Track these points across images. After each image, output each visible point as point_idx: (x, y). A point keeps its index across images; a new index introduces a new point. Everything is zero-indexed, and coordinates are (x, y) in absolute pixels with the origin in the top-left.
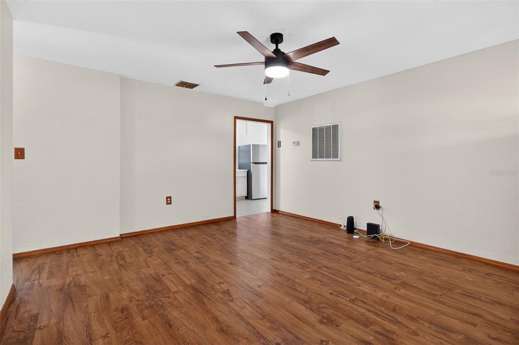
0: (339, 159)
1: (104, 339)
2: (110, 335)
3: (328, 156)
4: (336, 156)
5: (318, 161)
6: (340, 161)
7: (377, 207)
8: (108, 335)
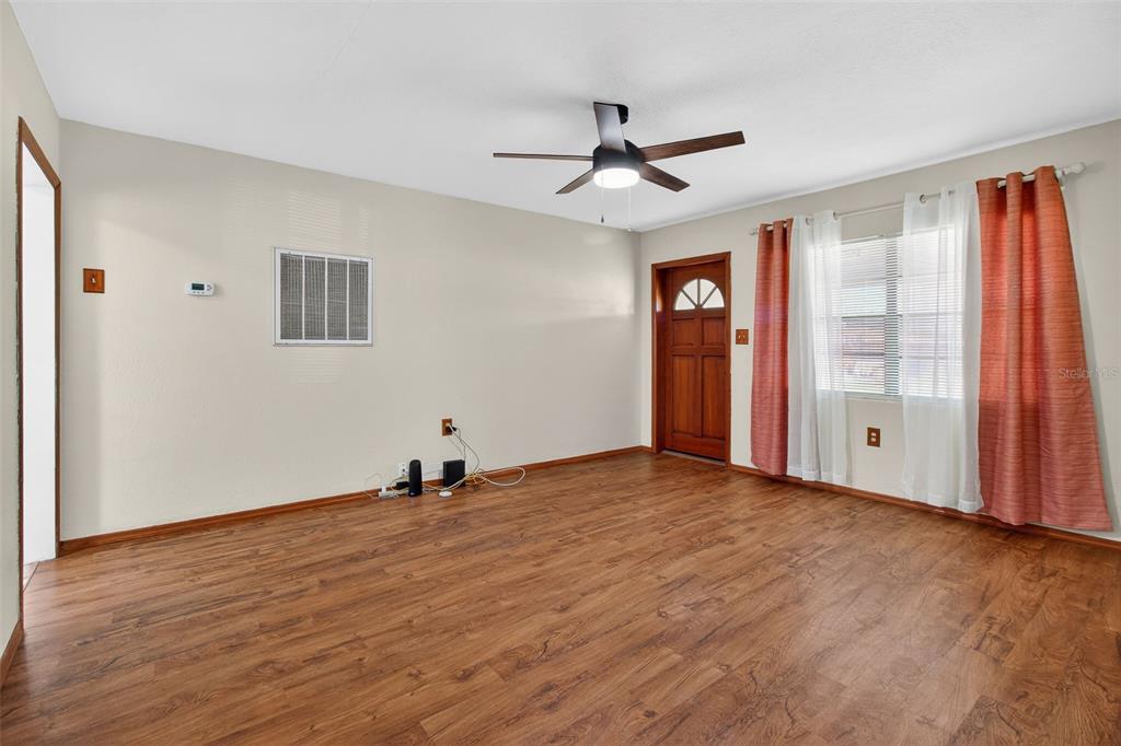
0: (369, 341)
1: (933, 721)
2: (917, 717)
3: (337, 333)
4: (360, 333)
5: (306, 345)
6: (371, 345)
7: (448, 431)
8: (921, 719)
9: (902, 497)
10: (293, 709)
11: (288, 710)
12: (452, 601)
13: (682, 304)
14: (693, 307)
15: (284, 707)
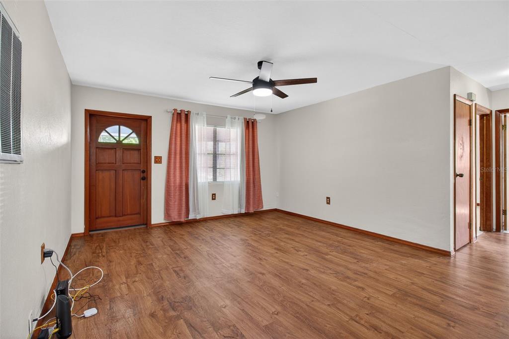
9: (222, 215)
10: (411, 326)
11: (413, 327)
12: (307, 296)
13: (104, 137)
14: (114, 141)
15: (412, 329)
